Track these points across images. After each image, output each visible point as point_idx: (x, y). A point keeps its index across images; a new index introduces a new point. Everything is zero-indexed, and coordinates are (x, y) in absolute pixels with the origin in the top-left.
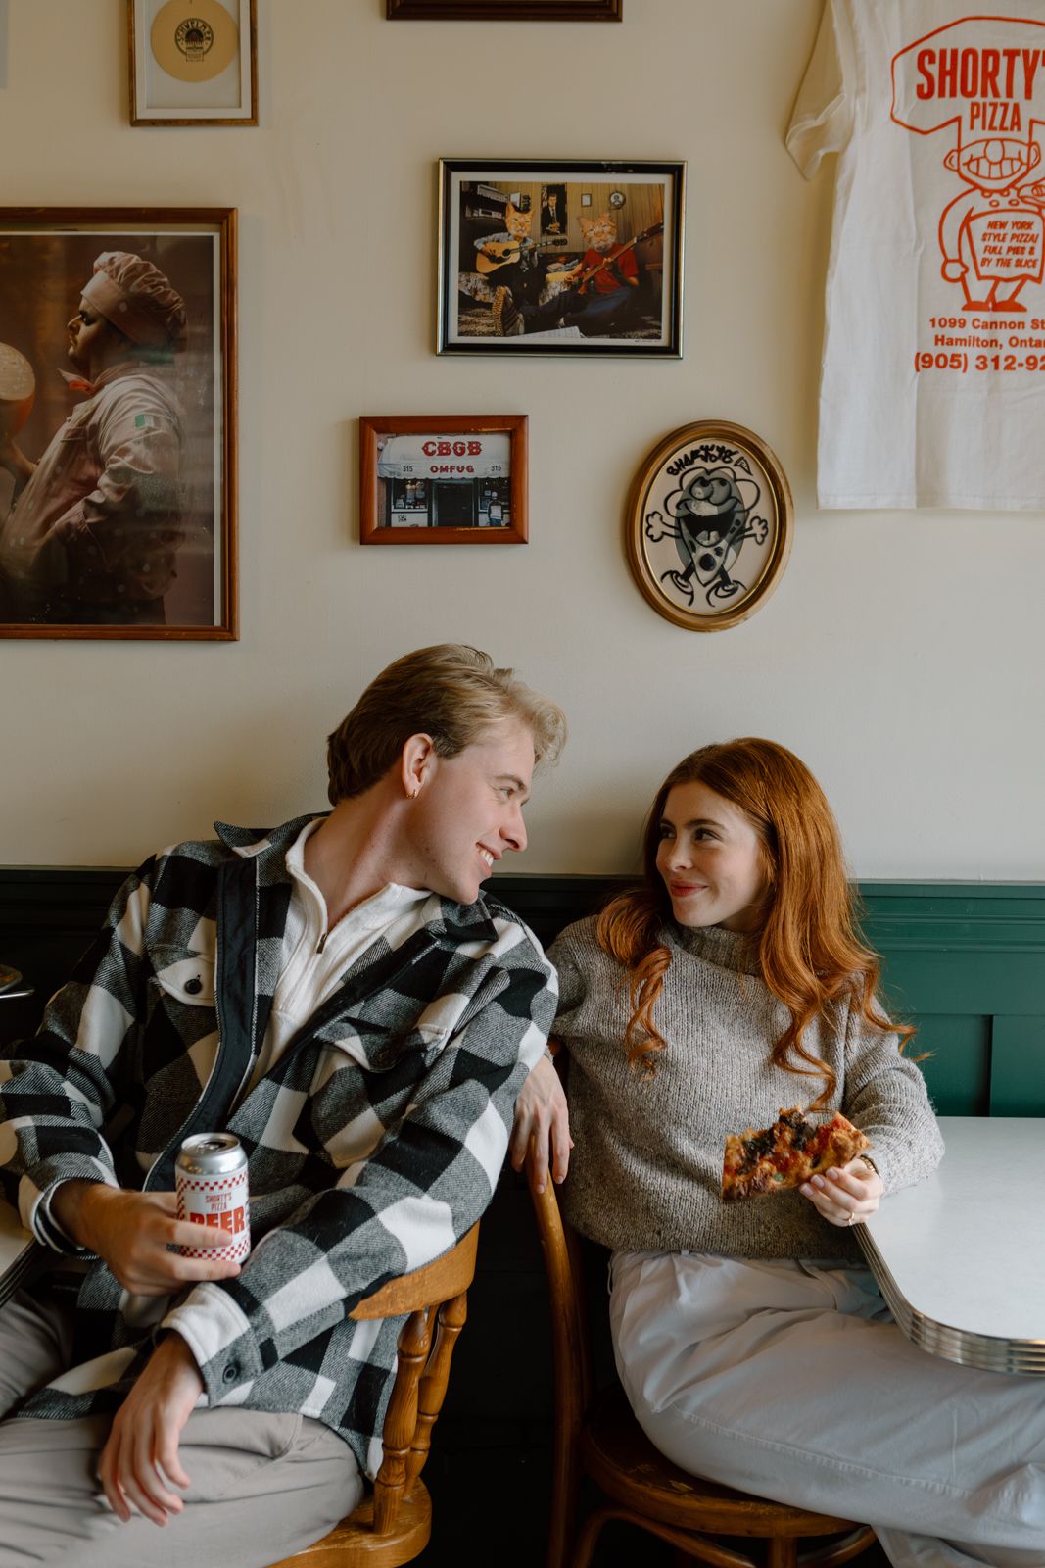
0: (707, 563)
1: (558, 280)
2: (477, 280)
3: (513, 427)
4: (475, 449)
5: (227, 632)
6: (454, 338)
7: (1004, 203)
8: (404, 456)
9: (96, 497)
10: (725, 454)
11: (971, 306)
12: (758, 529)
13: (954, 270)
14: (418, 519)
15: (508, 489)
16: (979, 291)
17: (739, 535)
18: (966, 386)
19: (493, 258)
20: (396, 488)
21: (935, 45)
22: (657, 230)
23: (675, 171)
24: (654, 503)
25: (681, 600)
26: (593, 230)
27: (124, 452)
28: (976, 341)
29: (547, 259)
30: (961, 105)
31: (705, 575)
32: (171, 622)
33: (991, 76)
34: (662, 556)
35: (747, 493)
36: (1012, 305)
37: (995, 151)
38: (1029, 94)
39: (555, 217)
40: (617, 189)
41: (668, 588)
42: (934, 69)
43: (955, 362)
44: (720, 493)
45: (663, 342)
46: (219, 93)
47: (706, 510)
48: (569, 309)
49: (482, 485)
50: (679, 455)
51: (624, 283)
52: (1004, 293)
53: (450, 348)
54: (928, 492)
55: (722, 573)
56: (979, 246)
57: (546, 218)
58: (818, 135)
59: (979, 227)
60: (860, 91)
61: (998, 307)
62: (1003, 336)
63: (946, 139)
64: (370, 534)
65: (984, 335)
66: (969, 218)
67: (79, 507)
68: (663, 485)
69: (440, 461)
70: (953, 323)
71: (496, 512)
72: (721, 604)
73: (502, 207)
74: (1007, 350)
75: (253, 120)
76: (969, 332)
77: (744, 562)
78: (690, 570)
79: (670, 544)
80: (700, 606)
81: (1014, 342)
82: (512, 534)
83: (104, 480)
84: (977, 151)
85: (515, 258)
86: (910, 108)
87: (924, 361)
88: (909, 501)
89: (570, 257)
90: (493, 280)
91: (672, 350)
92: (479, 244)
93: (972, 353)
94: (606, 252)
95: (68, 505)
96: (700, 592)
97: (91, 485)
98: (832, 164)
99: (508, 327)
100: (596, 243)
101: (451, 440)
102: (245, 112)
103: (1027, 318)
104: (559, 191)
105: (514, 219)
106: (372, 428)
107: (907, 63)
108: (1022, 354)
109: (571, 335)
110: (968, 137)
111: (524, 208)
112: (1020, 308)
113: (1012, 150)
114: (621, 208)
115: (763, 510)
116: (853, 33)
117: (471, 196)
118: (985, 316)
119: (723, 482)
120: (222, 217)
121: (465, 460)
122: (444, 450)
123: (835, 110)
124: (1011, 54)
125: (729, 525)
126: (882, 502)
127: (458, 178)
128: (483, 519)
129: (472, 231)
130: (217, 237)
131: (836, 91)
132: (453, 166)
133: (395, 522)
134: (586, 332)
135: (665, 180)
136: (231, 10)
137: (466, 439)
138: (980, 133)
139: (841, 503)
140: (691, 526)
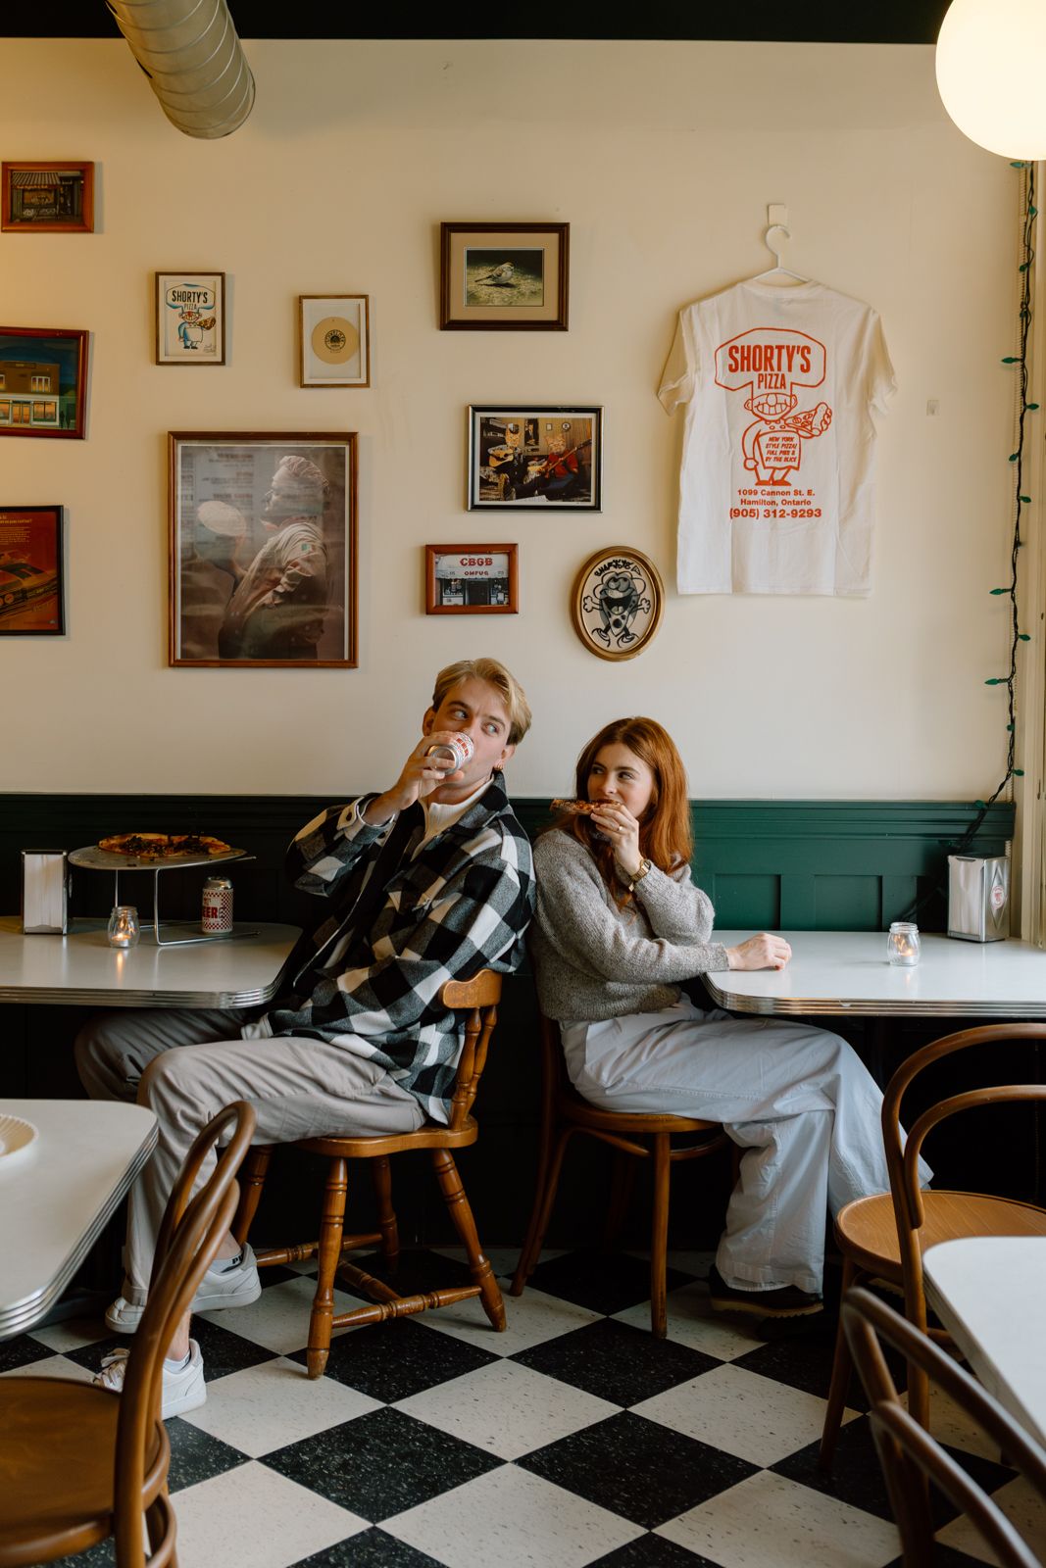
0: (617, 624)
1: (534, 470)
2: (489, 471)
3: (510, 550)
4: (489, 562)
5: (352, 663)
6: (477, 502)
7: (777, 427)
8: (450, 566)
9: (280, 589)
10: (626, 564)
11: (760, 483)
12: (645, 605)
13: (751, 464)
14: (458, 600)
15: (508, 584)
16: (765, 475)
17: (635, 609)
18: (758, 527)
19: (498, 459)
20: (445, 583)
21: (738, 343)
22: (588, 443)
23: (597, 411)
24: (587, 591)
25: (603, 644)
26: (553, 442)
27: (295, 565)
28: (763, 502)
29: (528, 459)
30: (753, 376)
31: (616, 631)
32: (320, 658)
33: (769, 360)
34: (592, 620)
35: (639, 585)
36: (783, 482)
37: (772, 400)
38: (790, 369)
39: (533, 434)
40: (566, 422)
41: (595, 637)
42: (738, 356)
43: (752, 513)
44: (624, 585)
45: (592, 503)
46: (348, 369)
47: (617, 595)
48: (542, 486)
49: (493, 582)
50: (601, 565)
51: (571, 472)
52: (778, 476)
53: (475, 508)
54: (738, 586)
55: (626, 629)
56: (764, 451)
57: (527, 437)
58: (675, 392)
59: (764, 440)
60: (698, 370)
61: (775, 483)
62: (778, 499)
63: (745, 393)
64: (432, 608)
65: (768, 498)
66: (758, 436)
67: (270, 594)
68: (593, 581)
69: (469, 569)
70: (750, 492)
71: (501, 596)
72: (625, 646)
73: (503, 431)
74: (781, 507)
75: (367, 385)
76: (759, 497)
77: (637, 623)
78: (608, 628)
79: (597, 613)
80: (614, 647)
81: (785, 502)
82: (510, 608)
83: (284, 580)
84: (762, 400)
85: (510, 458)
86: (725, 376)
87: (735, 513)
88: (728, 589)
89: (540, 458)
90: (499, 470)
91: (597, 508)
92: (491, 451)
93: (762, 508)
94: (560, 455)
95: (263, 593)
96: (614, 640)
97: (277, 582)
98: (683, 409)
99: (507, 495)
100: (554, 450)
101: (476, 557)
102: (363, 380)
103: (791, 489)
104: (534, 422)
105: (510, 438)
106: (432, 551)
107: (723, 356)
108: (789, 509)
109: (542, 500)
110: (757, 392)
111: (515, 432)
112: (788, 484)
113: (781, 399)
114: (568, 430)
115: (648, 595)
116: (693, 339)
117: (486, 425)
118: (768, 488)
119: (625, 580)
120: (350, 438)
121: (484, 568)
122: (472, 563)
123: (684, 382)
124: (780, 348)
125: (629, 603)
126: (713, 590)
127: (479, 415)
128: (494, 601)
129: (487, 444)
130: (347, 447)
131: (684, 372)
132: (476, 409)
133: (445, 602)
134: (550, 498)
135: (592, 416)
136: (356, 325)
137: (484, 557)
138: (763, 390)
139: (690, 591)
140: (609, 603)
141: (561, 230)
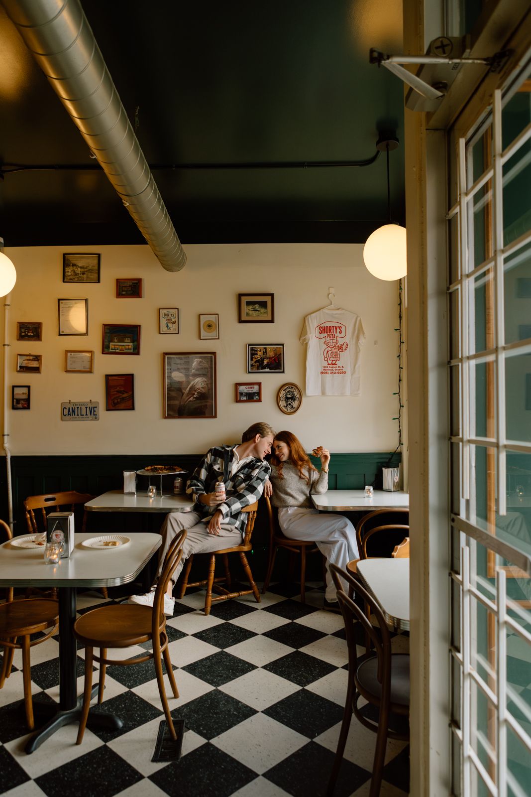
0: (290, 404)
1: (266, 362)
2: (253, 362)
3: (259, 384)
4: (253, 388)
5: (215, 417)
6: (250, 371)
7: (333, 349)
8: (243, 389)
9: (195, 396)
10: (292, 388)
11: (329, 364)
12: (297, 399)
13: (326, 359)
14: (245, 398)
15: (259, 394)
16: (330, 362)
17: (294, 400)
18: (328, 377)
19: (255, 359)
20: (241, 394)
21: (322, 326)
22: (281, 354)
23: (283, 345)
24: (281, 395)
25: (286, 410)
26: (271, 354)
27: (199, 389)
28: (330, 370)
29: (264, 358)
30: (326, 335)
31: (289, 406)
32: (207, 415)
33: (330, 330)
34: (283, 403)
35: (295, 393)
36: (335, 364)
37: (331, 341)
38: (336, 333)
39: (265, 352)
40: (274, 348)
41: (284, 408)
42: (322, 329)
43: (327, 373)
44: (291, 393)
45: (282, 371)
46: (213, 334)
47: (289, 396)
48: (268, 366)
49: (256, 393)
50: (285, 388)
51: (276, 362)
52: (334, 362)
53: (249, 372)
54: (323, 393)
55: (292, 406)
56: (330, 355)
57: (264, 353)
58: (305, 340)
59: (329, 353)
60: (310, 333)
61: (333, 364)
62: (334, 369)
63: (324, 340)
64: (238, 401)
65: (331, 369)
66: (328, 351)
67: (192, 398)
68: (282, 393)
69: (248, 390)
70: (326, 367)
71: (257, 397)
72: (292, 410)
73: (257, 351)
74: (335, 371)
75: (219, 339)
76: (328, 368)
77: (295, 404)
78: (287, 405)
79: (284, 402)
80: (289, 411)
81: (336, 370)
82: (260, 400)
83: (196, 393)
84: (329, 341)
85: (259, 359)
86: (318, 335)
87: (322, 373)
88: (321, 394)
89: (268, 358)
90: (256, 362)
91: (283, 372)
92: (253, 356)
93: (329, 371)
94: (273, 357)
95: (190, 397)
96: (289, 409)
97: (194, 394)
98: (307, 344)
99: (258, 369)
100: (271, 356)
101: (250, 386)
102: (217, 337)
103: (337, 366)
104: (265, 348)
105: (259, 353)
106: (237, 385)
107: (317, 329)
108: (337, 371)
109: (268, 370)
110: (327, 339)
111: (260, 351)
112: (336, 365)
113: (334, 341)
114: (275, 350)
115: (298, 396)
116: (309, 325)
117: (252, 349)
118: (331, 366)
119: (292, 392)
120: (214, 353)
121: (252, 389)
122: (249, 388)
123: (307, 336)
124: (333, 327)
125: (293, 398)
126: (316, 394)
127: (250, 347)
128: (255, 398)
129: (252, 354)
130: (213, 356)
131: (307, 334)
132: (249, 345)
133: (241, 399)
134: (270, 370)
135: (282, 346)
136: (215, 322)
137: (252, 386)
138: (329, 339)
139: (310, 395)
140: (287, 399)
141: (272, 295)
